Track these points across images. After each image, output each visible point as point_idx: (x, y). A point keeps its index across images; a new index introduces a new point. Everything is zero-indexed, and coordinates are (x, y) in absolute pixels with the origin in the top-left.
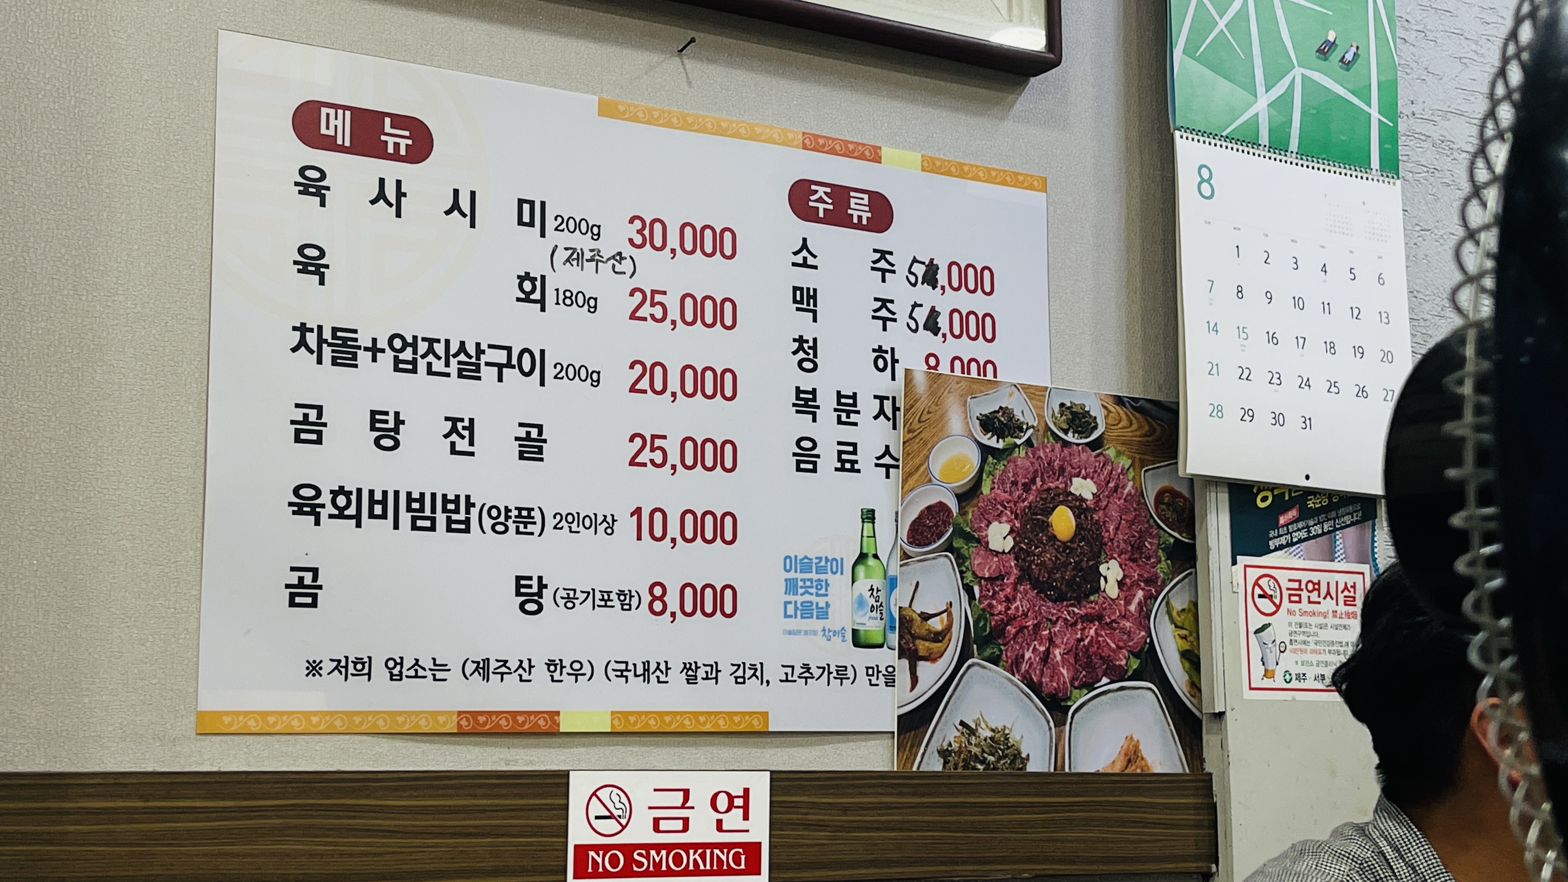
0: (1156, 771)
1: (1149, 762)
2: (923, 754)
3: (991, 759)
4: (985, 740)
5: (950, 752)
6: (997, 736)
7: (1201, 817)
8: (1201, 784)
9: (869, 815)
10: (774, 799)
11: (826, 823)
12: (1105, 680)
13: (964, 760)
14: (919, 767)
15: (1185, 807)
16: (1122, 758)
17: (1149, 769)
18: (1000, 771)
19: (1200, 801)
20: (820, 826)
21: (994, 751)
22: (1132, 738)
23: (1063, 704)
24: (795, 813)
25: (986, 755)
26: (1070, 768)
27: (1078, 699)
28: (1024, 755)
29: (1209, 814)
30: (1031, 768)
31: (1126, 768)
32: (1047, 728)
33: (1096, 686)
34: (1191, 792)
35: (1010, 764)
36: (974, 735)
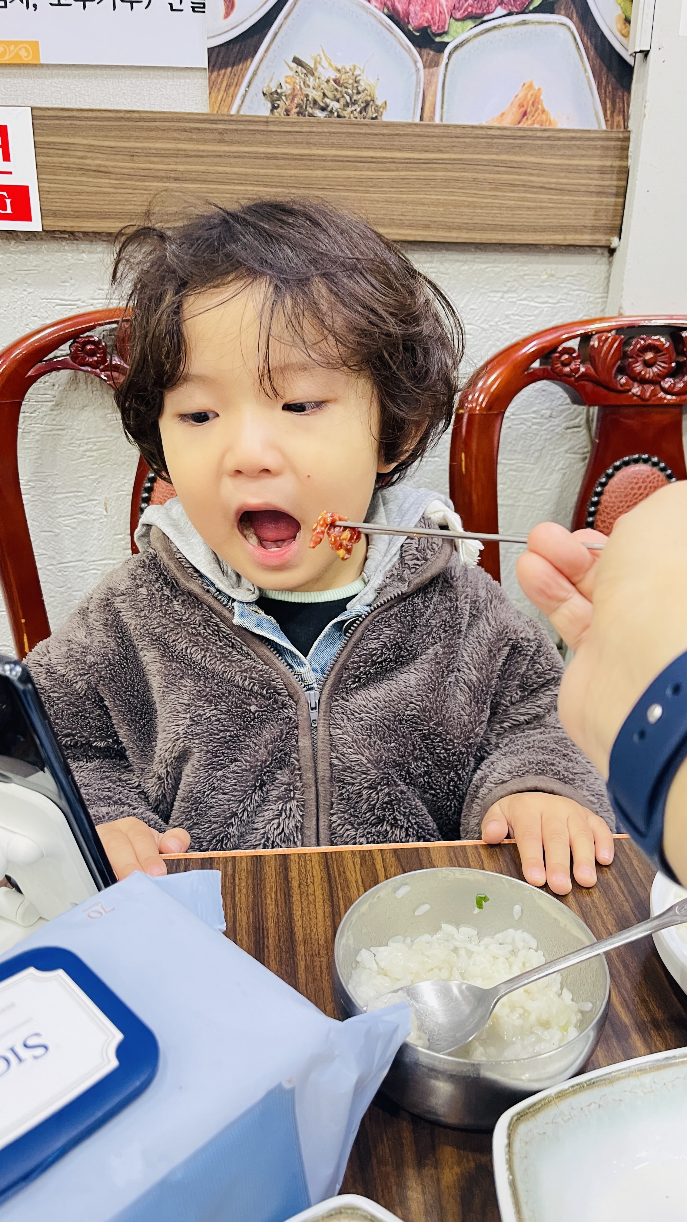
0: (559, 126)
1: (552, 117)
2: (244, 96)
3: (334, 105)
4: (328, 81)
5: (280, 95)
7: (608, 183)
8: (613, 143)
9: (162, 163)
10: (38, 139)
11: (110, 169)
12: (500, 11)
13: (299, 105)
14: (238, 111)
15: (588, 170)
16: (515, 109)
17: (550, 124)
18: (347, 119)
19: (608, 163)
20: (100, 172)
21: (338, 96)
22: (531, 86)
23: (438, 39)
24: (70, 156)
25: (327, 100)
26: (441, 120)
27: (458, 34)
28: (379, 102)
29: (619, 180)
30: (387, 117)
31: (519, 123)
32: (414, 70)
33: (485, 18)
34: (598, 152)
35: (361, 112)
36: (313, 75)
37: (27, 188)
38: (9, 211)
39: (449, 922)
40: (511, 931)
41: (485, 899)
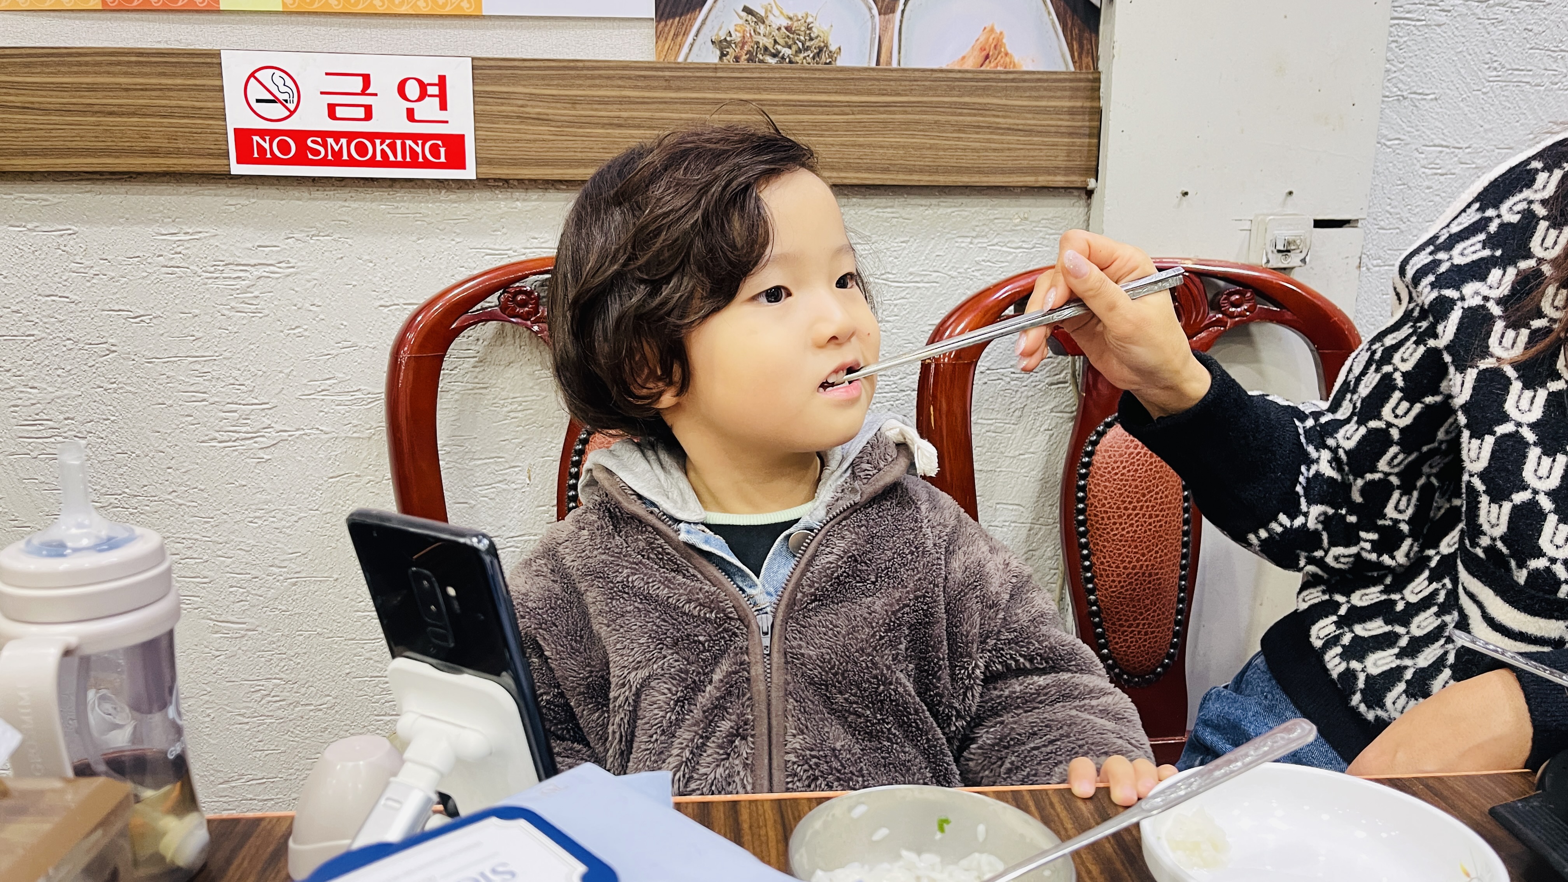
0: (1024, 69)
1: (1016, 59)
2: (692, 45)
3: (786, 51)
4: (779, 29)
5: (729, 44)
6: (795, 24)
7: (1079, 124)
8: (1082, 84)
9: (606, 110)
10: (477, 88)
11: (551, 117)
13: (748, 52)
14: (686, 59)
15: (1058, 111)
16: (976, 53)
17: (1014, 66)
18: (799, 64)
19: (1079, 104)
20: (540, 119)
21: (790, 42)
22: (992, 30)
24: (509, 105)
25: (779, 47)
26: (899, 64)
28: (833, 48)
29: (1091, 120)
30: (840, 62)
31: (982, 66)
32: (868, 16)
34: (1067, 93)
35: (814, 58)
36: (763, 23)
37: (463, 136)
38: (443, 159)
39: (909, 849)
40: (977, 855)
41: (947, 821)
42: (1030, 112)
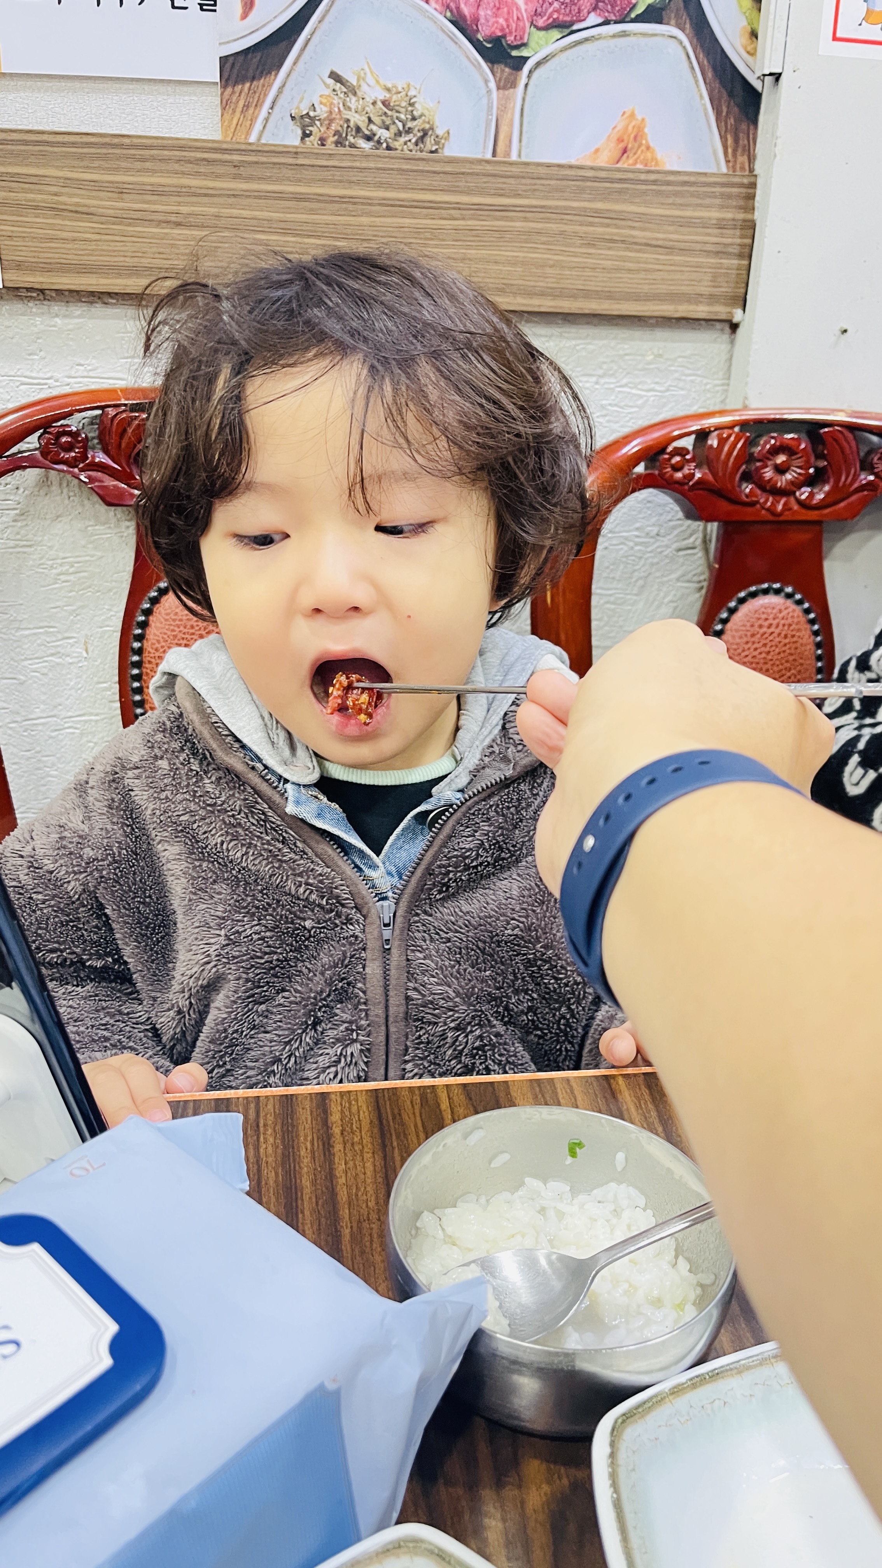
0: (668, 167)
1: (659, 156)
2: (267, 120)
3: (382, 134)
4: (374, 103)
5: (312, 119)
6: (395, 98)
7: (729, 241)
8: (735, 190)
9: (161, 203)
11: (92, 210)
12: (593, 19)
13: (337, 133)
14: (259, 139)
15: (704, 224)
16: (612, 145)
17: (657, 164)
18: (398, 151)
19: (729, 215)
20: (77, 212)
21: (388, 122)
22: (632, 115)
23: (514, 53)
24: (40, 192)
25: (374, 127)
26: (519, 156)
27: (541, 47)
28: (440, 132)
29: (742, 237)
30: (450, 151)
31: (617, 162)
32: (484, 91)
33: (575, 27)
34: (718, 201)
35: (416, 144)
36: (355, 94)
39: (535, 1176)
40: (613, 1185)
41: (580, 1145)
42: (672, 224)
